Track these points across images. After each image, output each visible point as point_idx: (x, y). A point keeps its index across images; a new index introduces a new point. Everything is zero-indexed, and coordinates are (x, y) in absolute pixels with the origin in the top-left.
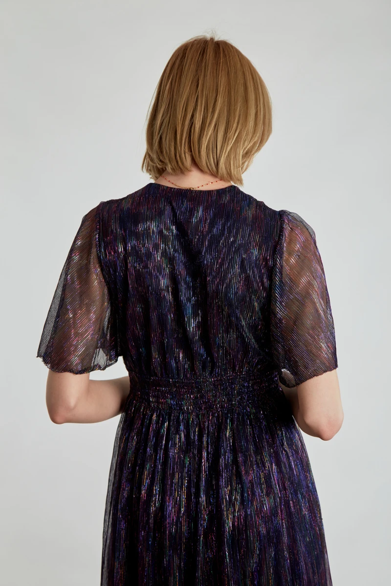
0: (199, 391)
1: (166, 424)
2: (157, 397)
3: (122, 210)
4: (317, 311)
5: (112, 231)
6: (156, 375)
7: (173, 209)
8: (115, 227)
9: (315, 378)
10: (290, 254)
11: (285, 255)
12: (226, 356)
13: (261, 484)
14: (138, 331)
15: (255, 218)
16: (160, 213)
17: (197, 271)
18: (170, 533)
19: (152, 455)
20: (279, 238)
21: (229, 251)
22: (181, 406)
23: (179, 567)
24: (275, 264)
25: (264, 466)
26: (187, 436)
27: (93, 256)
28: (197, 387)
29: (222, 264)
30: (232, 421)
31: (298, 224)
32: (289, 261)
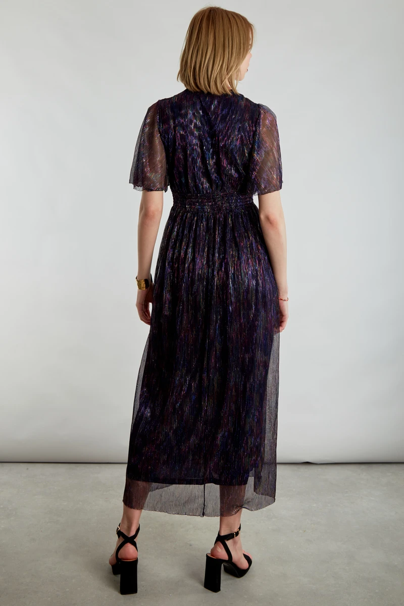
0: (214, 201)
1: (196, 218)
2: (190, 204)
3: (172, 103)
4: (275, 158)
5: (167, 114)
6: (191, 193)
7: (201, 102)
8: (169, 112)
9: (269, 193)
10: (264, 126)
11: (261, 126)
12: (229, 180)
13: (247, 247)
14: (181, 170)
15: (246, 106)
16: (194, 104)
17: (213, 135)
18: (198, 273)
19: (186, 235)
20: (258, 117)
21: (232, 123)
22: (203, 209)
23: (203, 291)
24: (256, 130)
25: (249, 238)
26: (207, 224)
27: (156, 129)
28: (213, 198)
29: (228, 130)
30: (231, 216)
31: (268, 111)
32: (263, 130)
